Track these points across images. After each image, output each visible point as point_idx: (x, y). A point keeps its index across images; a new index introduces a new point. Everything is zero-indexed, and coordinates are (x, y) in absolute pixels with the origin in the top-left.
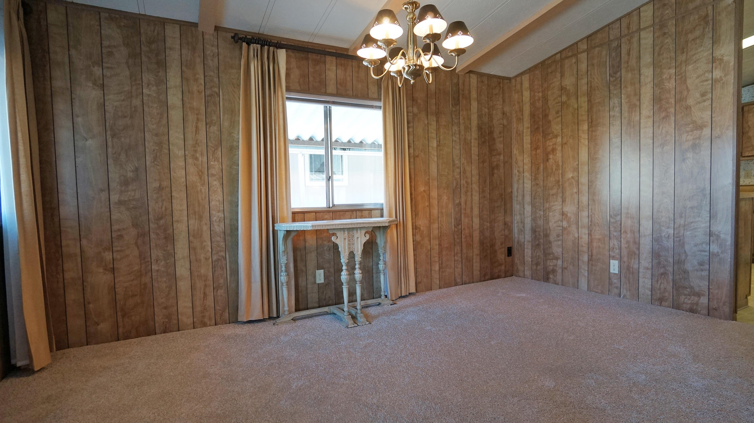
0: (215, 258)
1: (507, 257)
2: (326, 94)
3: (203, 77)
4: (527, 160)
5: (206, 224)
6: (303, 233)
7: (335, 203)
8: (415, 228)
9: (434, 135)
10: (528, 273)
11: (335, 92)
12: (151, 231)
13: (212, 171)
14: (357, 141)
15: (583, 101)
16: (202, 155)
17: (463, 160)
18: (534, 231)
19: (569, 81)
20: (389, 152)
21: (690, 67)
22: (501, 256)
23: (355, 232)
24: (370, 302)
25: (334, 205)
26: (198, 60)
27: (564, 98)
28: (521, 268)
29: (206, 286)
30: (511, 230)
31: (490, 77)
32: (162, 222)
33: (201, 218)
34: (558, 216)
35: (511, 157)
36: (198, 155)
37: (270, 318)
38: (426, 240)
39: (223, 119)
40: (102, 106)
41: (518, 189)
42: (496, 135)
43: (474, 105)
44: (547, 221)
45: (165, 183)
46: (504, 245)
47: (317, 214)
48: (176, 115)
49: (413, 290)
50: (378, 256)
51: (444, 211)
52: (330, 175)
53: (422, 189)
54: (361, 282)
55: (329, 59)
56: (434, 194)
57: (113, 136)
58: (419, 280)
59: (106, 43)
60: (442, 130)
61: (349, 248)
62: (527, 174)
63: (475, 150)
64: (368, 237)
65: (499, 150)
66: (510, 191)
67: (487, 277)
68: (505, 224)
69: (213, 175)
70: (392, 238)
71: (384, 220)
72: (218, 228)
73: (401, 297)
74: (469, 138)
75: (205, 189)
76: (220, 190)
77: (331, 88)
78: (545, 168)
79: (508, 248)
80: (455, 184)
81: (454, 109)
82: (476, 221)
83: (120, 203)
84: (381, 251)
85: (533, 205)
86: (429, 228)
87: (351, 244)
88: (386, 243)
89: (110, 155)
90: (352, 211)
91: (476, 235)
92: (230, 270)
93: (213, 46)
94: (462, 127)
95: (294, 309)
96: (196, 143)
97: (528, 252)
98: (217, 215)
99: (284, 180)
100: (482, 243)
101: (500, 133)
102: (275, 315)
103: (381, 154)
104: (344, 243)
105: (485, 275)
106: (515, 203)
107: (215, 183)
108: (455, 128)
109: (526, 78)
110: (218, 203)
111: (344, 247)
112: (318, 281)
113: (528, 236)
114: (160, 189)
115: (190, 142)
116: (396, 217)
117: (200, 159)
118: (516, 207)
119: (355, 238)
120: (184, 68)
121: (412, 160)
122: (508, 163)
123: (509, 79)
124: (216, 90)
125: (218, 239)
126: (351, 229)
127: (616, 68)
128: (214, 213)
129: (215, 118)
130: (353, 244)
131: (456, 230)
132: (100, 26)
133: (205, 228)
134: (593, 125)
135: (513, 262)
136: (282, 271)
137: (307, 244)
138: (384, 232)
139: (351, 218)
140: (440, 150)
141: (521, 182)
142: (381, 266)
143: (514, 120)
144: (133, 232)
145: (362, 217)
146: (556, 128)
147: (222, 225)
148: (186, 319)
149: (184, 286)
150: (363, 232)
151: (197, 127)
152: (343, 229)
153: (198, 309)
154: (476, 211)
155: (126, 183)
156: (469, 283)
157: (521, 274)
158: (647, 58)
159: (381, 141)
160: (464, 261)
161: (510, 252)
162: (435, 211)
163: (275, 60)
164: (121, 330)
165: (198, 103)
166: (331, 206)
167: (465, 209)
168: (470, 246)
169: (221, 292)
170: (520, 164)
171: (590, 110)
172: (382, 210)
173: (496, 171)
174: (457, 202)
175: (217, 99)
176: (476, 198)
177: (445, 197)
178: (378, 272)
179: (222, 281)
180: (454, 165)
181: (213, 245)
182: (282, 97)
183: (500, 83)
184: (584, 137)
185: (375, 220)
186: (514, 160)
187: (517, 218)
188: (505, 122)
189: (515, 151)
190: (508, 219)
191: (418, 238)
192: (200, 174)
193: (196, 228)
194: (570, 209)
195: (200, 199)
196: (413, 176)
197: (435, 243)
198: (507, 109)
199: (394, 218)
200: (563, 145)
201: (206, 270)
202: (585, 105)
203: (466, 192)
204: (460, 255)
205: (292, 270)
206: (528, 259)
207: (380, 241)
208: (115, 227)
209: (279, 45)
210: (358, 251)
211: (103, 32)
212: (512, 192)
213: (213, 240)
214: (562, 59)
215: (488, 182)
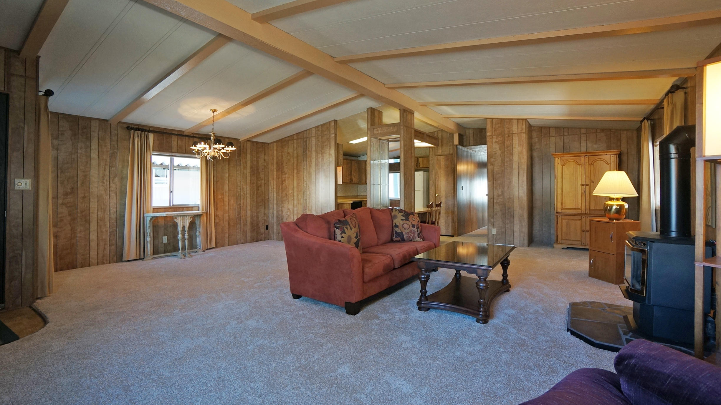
0: (111, 230)
1: (265, 230)
2: (171, 152)
3: (109, 145)
4: (275, 183)
5: (107, 214)
6: (157, 217)
7: (174, 204)
8: (216, 216)
9: (227, 171)
10: (275, 237)
11: (176, 151)
12: (78, 217)
13: (112, 189)
14: (184, 165)
15: (295, 160)
16: (107, 181)
17: (242, 183)
18: (277, 217)
19: (290, 151)
20: (203, 180)
21: (325, 155)
22: (263, 230)
23: (186, 217)
24: (191, 251)
25: (173, 205)
26: (107, 137)
27: (289, 157)
28: (272, 236)
29: (105, 244)
30: (268, 217)
31: (257, 143)
32: (84, 213)
33: (105, 211)
34: (286, 210)
35: (268, 181)
36: (105, 181)
37: (140, 259)
38: (222, 222)
39: (119, 164)
40: (56, 159)
41: (271, 197)
42: (260, 170)
43: (249, 156)
44: (282, 212)
45: (87, 195)
46: (264, 224)
47: (165, 209)
48: (94, 163)
49: (214, 246)
50: (197, 229)
51: (231, 208)
52: (172, 190)
53: (220, 197)
54: (188, 239)
55: (173, 136)
56: (226, 199)
57: (62, 172)
58: (218, 241)
59: (61, 129)
60: (231, 169)
61: (183, 224)
62: (275, 190)
63: (249, 178)
64: (192, 219)
65: (262, 178)
66: (268, 197)
67: (255, 240)
68: (265, 214)
69: (112, 191)
70: (204, 222)
71: (200, 212)
72: (113, 216)
73: (208, 249)
74: (246, 172)
75: (107, 197)
76: (115, 198)
77: (175, 149)
78: (282, 188)
79: (266, 226)
80: (237, 195)
81: (238, 158)
82: (249, 213)
83: (63, 204)
84: (197, 227)
85: (277, 204)
86: (223, 216)
87: (183, 222)
88: (200, 222)
89: (59, 181)
90: (183, 208)
91: (249, 219)
92: (118, 236)
93: (115, 130)
94: (242, 167)
95: (152, 254)
96: (104, 176)
97: (275, 227)
98: (113, 210)
99: (149, 193)
100: (252, 223)
101: (263, 169)
102: (142, 257)
103: (199, 173)
104: (180, 222)
105: (253, 239)
106: (270, 203)
107: (113, 195)
108: (238, 168)
109: (275, 144)
110: (114, 204)
111: (180, 223)
112: (164, 242)
113: (275, 220)
114: (84, 197)
115: (101, 175)
116: (206, 211)
117: (106, 183)
118: (271, 206)
119: (186, 219)
120: (100, 140)
121: (215, 183)
122: (267, 183)
123: (268, 144)
124: (116, 151)
125: (113, 221)
126: (184, 216)
127: (305, 150)
128: (112, 209)
129: (114, 164)
130: (185, 222)
131: (238, 217)
132: (58, 121)
133: (107, 216)
134: (298, 171)
135: (269, 232)
136: (147, 236)
137: (159, 224)
138: (199, 217)
139: (182, 211)
140: (230, 178)
141: (272, 193)
142: (198, 234)
143: (270, 164)
144: (69, 218)
145: (188, 211)
146: (286, 170)
147: (115, 214)
148: (94, 260)
149: (94, 244)
150: (190, 217)
151: (105, 168)
152: (180, 216)
153: (101, 255)
154: (249, 208)
155: (66, 194)
156: (245, 243)
157: (272, 238)
158: (314, 149)
159: (199, 166)
160: (242, 233)
161: (267, 228)
162: (227, 208)
163: (147, 138)
164: (58, 266)
165: (106, 157)
166: (172, 205)
167: (243, 207)
168: (245, 225)
169: (113, 247)
170: (272, 185)
171: (297, 165)
172: (199, 207)
173: (260, 188)
174: (239, 203)
175: (116, 155)
176: (249, 201)
177: (232, 201)
178: (196, 236)
179: (114, 242)
180: (237, 185)
181: (110, 224)
182: (150, 153)
183: (263, 146)
184: (295, 175)
185: (195, 212)
186: (269, 182)
187: (271, 211)
188: (265, 164)
189: (270, 179)
190: (266, 212)
191: (217, 221)
192: (105, 190)
193: (102, 216)
194: (290, 207)
195: (105, 202)
196: (215, 191)
197: (226, 224)
198: (266, 158)
199: (205, 211)
200: (288, 178)
201: (106, 236)
202: (296, 163)
203: (244, 198)
204: (240, 229)
205: (152, 236)
206: (275, 231)
207: (197, 222)
208: (59, 216)
209: (150, 131)
210: (187, 225)
211: (59, 124)
212: (268, 198)
213: (110, 222)
214: (289, 140)
215: (255, 193)
